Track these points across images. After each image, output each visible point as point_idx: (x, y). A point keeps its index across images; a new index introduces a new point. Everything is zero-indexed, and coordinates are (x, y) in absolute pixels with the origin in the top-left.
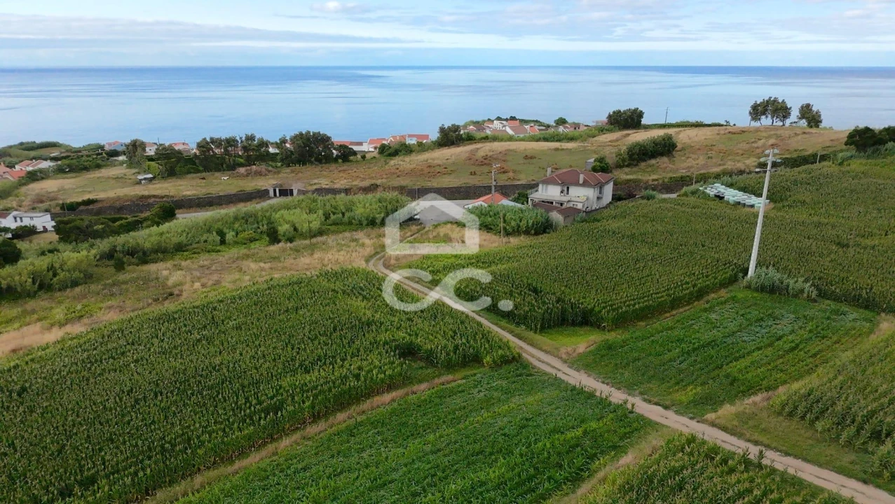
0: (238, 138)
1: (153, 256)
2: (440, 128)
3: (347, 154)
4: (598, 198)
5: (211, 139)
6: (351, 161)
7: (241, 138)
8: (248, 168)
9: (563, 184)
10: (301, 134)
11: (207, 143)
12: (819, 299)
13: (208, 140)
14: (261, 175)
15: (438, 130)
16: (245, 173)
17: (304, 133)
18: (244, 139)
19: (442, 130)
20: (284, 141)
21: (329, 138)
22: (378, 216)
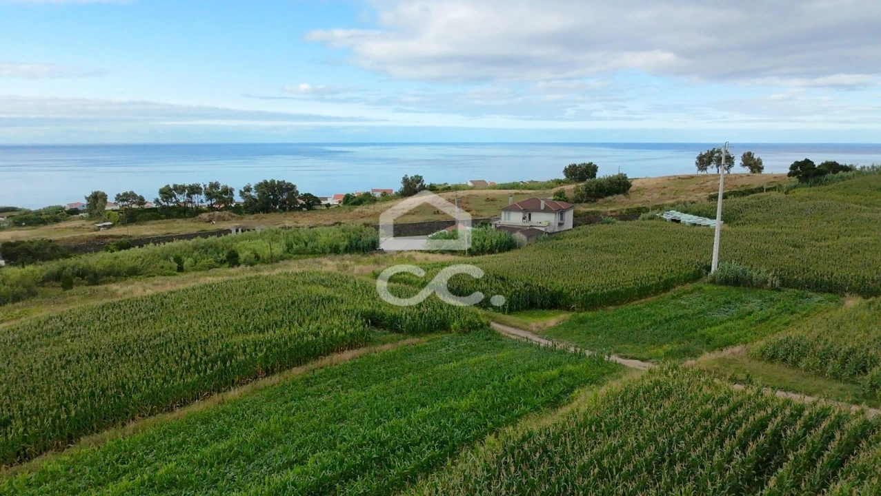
0: (202, 186)
1: (105, 278)
2: (404, 178)
3: (312, 203)
4: (560, 224)
5: (175, 186)
6: (315, 209)
7: (204, 186)
8: (211, 213)
9: (525, 211)
10: (266, 182)
11: (170, 190)
12: (782, 288)
13: (171, 187)
14: (224, 220)
15: (401, 180)
16: (208, 219)
17: (269, 181)
18: (208, 186)
19: (405, 180)
20: (248, 189)
21: (293, 187)
22: (341, 243)
